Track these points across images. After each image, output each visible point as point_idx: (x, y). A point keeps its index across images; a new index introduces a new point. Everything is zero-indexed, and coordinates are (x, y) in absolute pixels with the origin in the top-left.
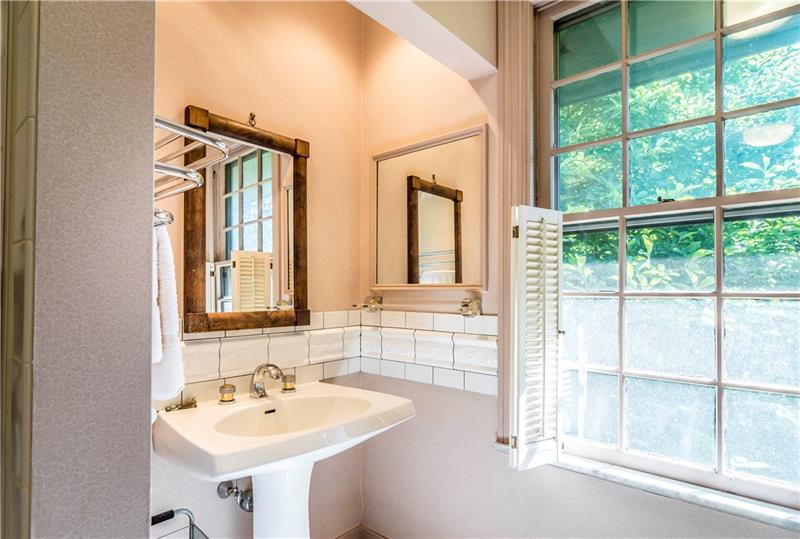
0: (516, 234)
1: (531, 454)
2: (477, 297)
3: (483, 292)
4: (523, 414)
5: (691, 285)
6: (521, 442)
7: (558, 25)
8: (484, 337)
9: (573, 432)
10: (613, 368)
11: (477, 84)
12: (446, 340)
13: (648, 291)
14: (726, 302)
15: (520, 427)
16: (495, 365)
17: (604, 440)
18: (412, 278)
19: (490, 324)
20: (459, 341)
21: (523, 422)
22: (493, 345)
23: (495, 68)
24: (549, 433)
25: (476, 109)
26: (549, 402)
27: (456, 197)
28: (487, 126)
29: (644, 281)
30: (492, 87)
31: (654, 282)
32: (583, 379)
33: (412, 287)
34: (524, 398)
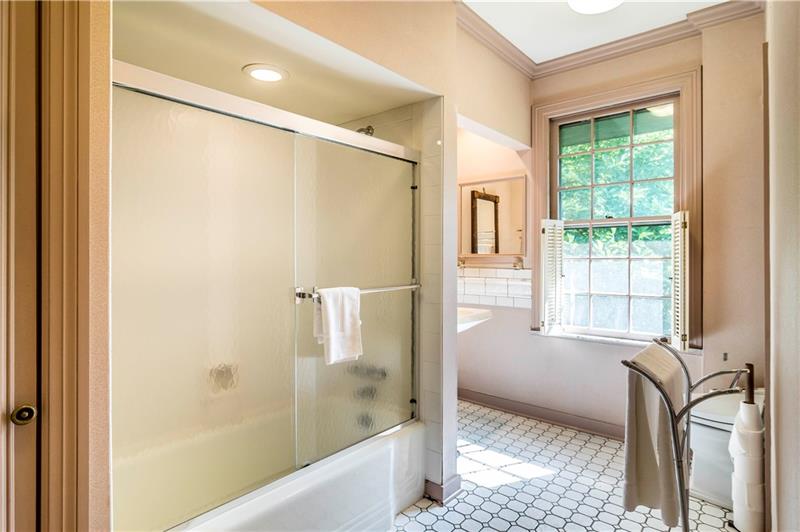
0: (543, 231)
1: (550, 329)
2: (521, 260)
3: (524, 258)
4: (547, 311)
5: (637, 253)
6: (546, 324)
7: (561, 127)
8: (524, 280)
9: (569, 323)
10: (587, 291)
11: (520, 153)
12: (504, 282)
13: (611, 256)
14: (632, 262)
15: (545, 317)
16: (530, 293)
17: (582, 325)
18: (474, 250)
19: (528, 274)
20: (510, 282)
21: (547, 315)
22: (529, 284)
23: (529, 148)
24: (558, 321)
25: (521, 167)
26: (558, 307)
27: (495, 200)
28: (526, 176)
29: (608, 251)
30: (529, 156)
31: (614, 252)
32: (573, 298)
33: (474, 255)
34: (547, 304)
